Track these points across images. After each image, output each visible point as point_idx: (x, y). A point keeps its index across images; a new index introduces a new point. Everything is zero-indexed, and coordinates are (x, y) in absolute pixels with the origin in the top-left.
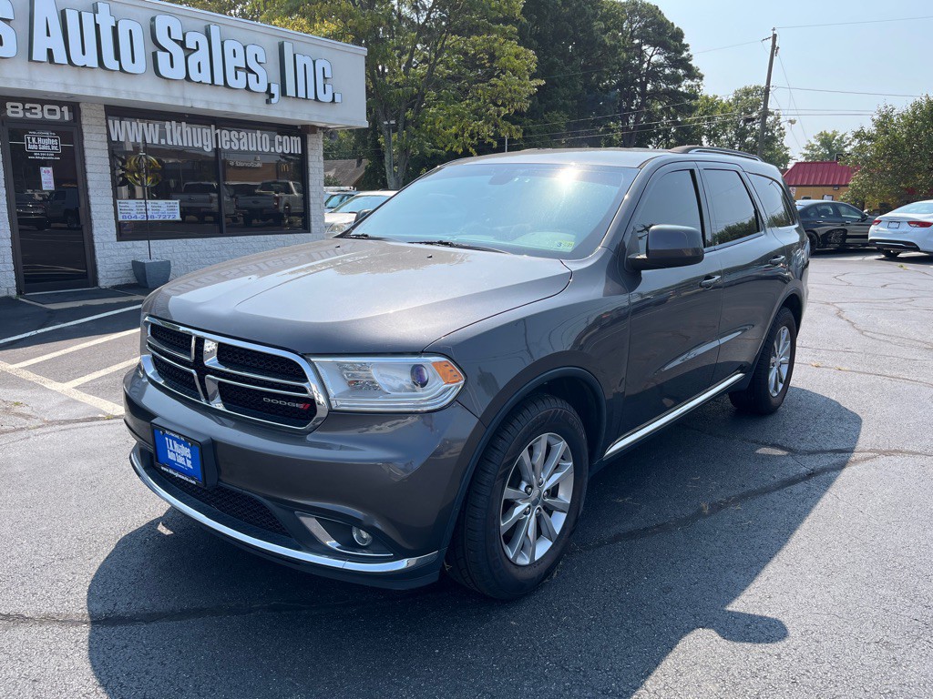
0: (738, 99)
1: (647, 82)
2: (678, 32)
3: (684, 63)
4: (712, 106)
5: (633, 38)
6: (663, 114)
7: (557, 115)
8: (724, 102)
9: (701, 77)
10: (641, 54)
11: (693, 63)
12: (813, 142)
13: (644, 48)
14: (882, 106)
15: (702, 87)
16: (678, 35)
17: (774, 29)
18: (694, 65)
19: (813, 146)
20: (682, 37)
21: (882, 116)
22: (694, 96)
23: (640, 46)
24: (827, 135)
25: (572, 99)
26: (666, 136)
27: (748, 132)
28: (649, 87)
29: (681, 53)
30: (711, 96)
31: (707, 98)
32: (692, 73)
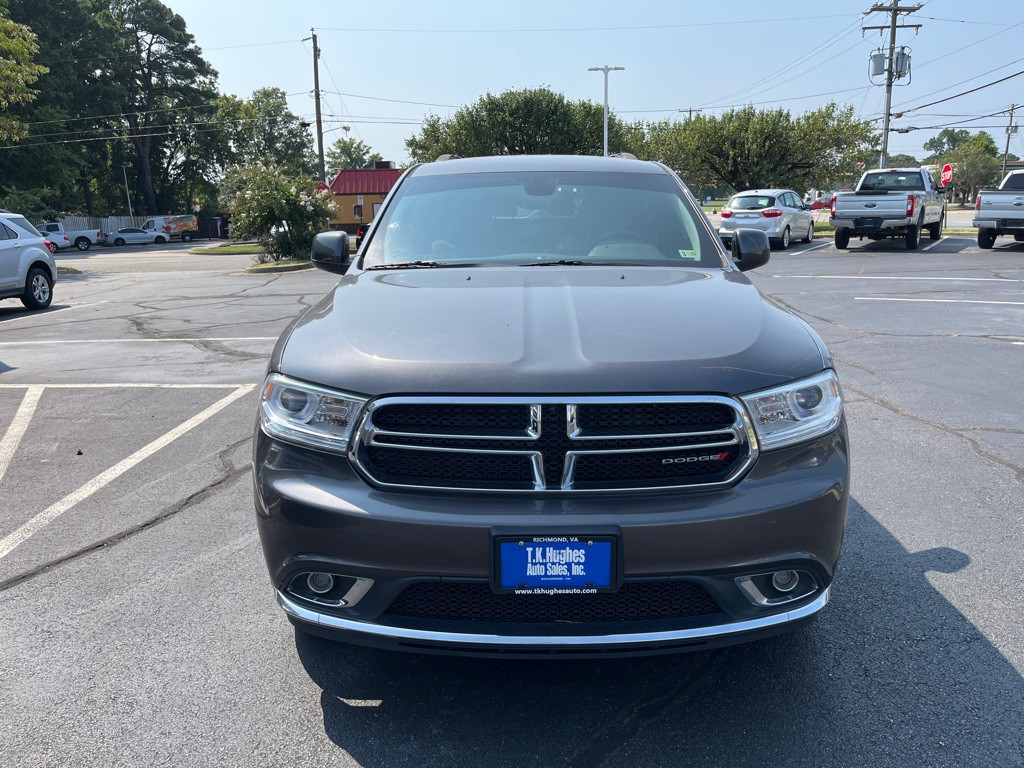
0: (257, 101)
1: (150, 75)
2: (178, 20)
3: (193, 56)
4: (234, 108)
5: (123, 21)
6: (175, 113)
7: (52, 111)
8: (245, 103)
9: (215, 74)
10: (137, 42)
11: (204, 56)
12: (334, 150)
13: (140, 34)
14: (428, 116)
15: (216, 85)
16: (179, 23)
17: (312, 30)
18: (205, 60)
19: (334, 153)
20: (184, 24)
21: (429, 125)
22: (211, 95)
23: (133, 32)
24: (345, 143)
25: (66, 91)
26: (185, 139)
27: (276, 137)
28: (154, 80)
29: (186, 44)
30: (228, 95)
31: (225, 98)
32: (203, 68)
